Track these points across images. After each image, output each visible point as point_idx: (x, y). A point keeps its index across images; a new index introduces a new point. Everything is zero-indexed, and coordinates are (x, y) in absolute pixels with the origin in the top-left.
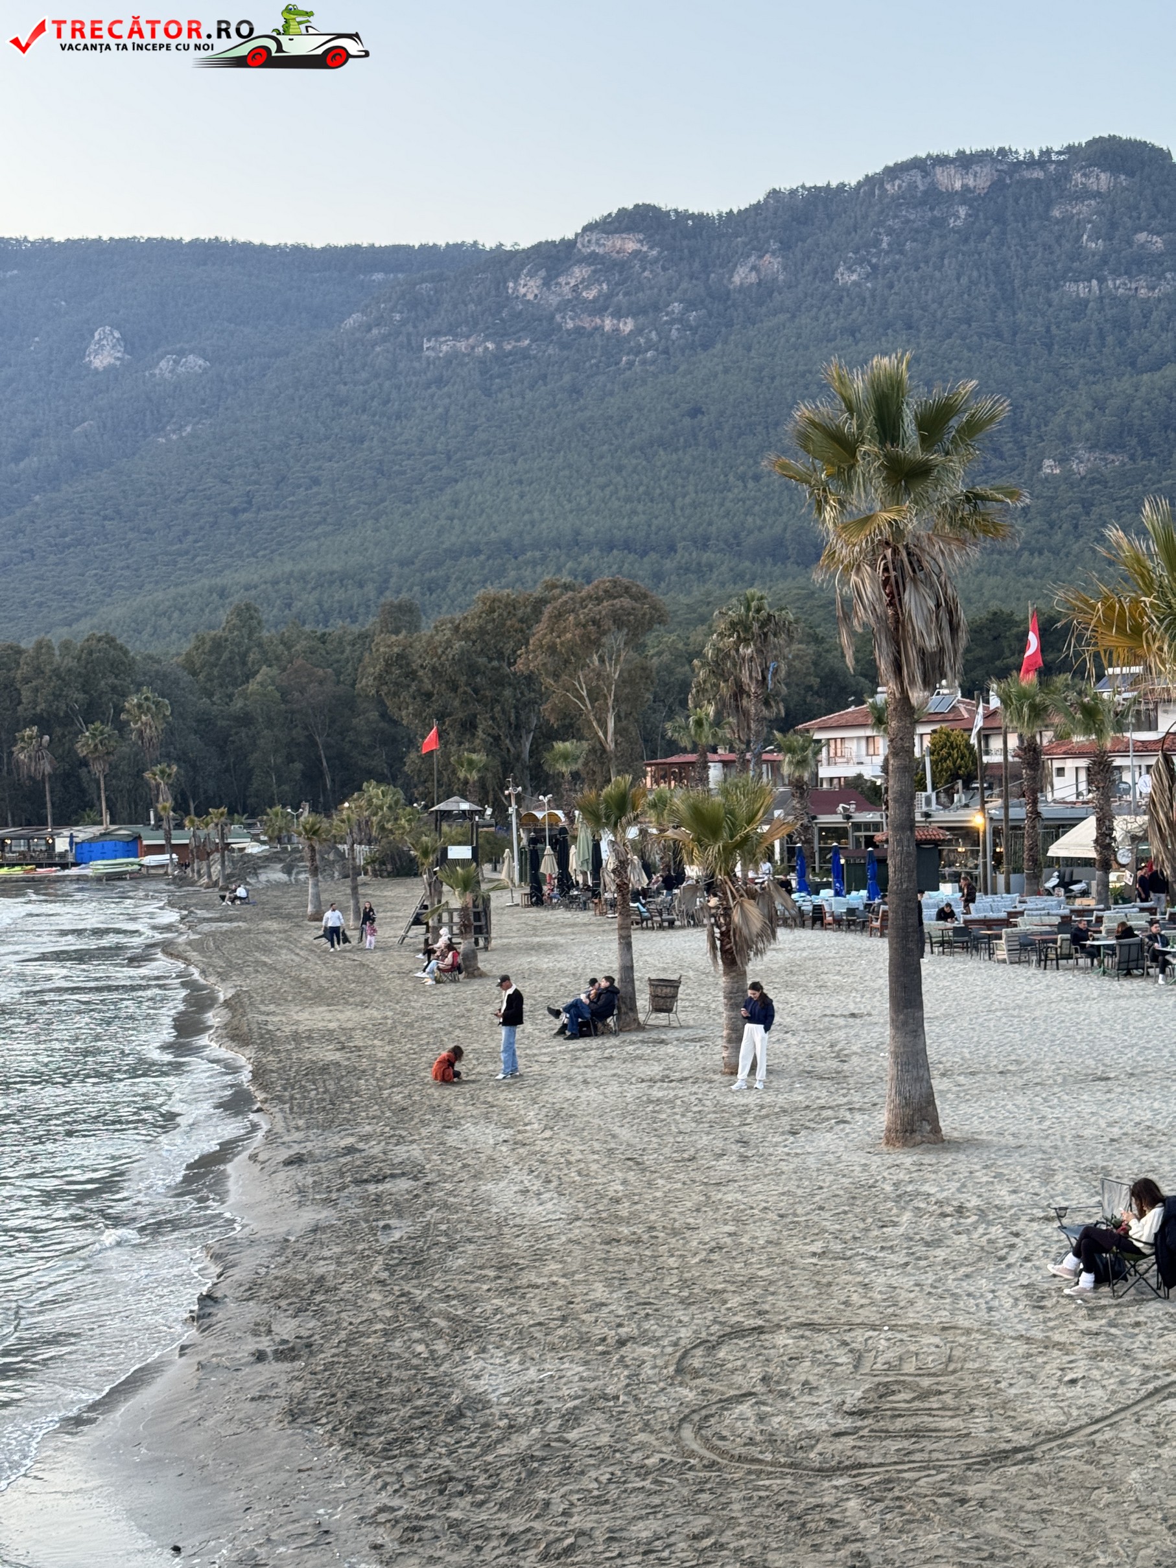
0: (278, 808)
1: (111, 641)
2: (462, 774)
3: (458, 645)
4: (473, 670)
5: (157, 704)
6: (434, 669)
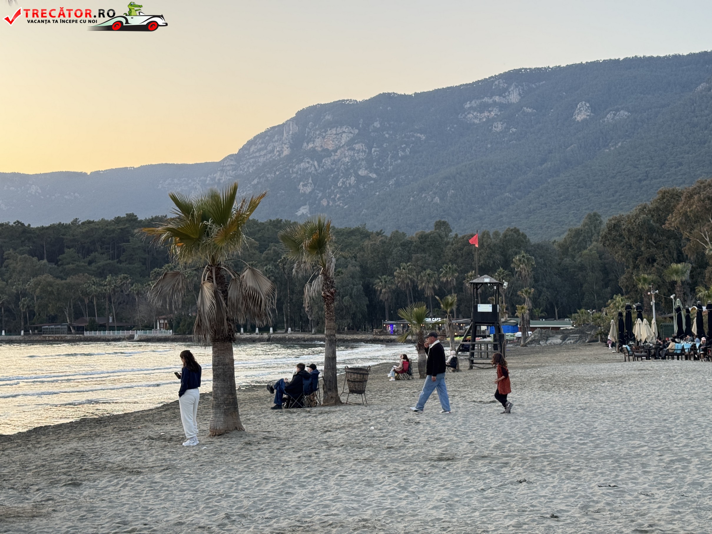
0: (583, 310)
5: (528, 259)
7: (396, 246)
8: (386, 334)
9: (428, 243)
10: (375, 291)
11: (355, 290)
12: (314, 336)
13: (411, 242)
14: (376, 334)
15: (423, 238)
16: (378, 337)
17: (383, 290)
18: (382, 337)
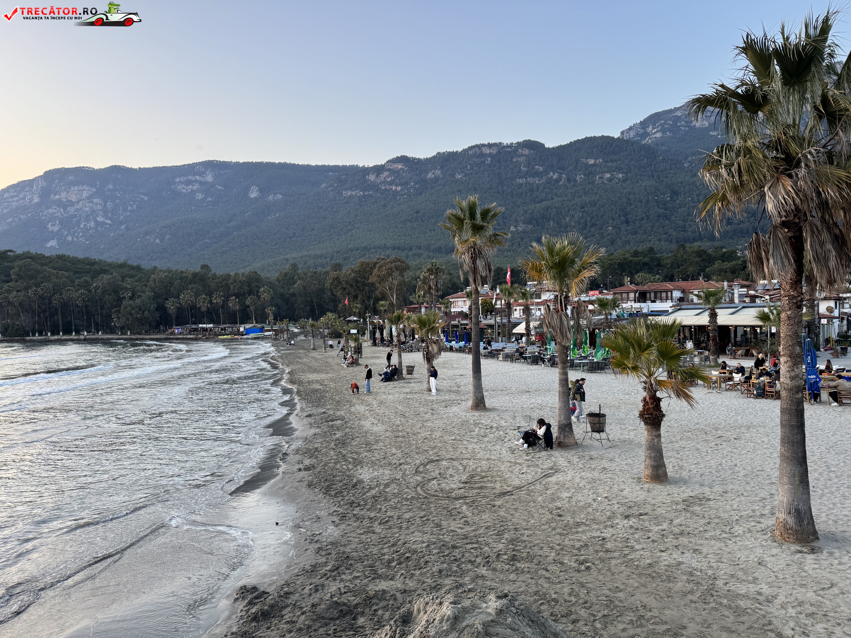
0: (303, 319)
1: (256, 273)
2: (354, 310)
3: (353, 275)
4: (357, 282)
5: (269, 290)
6: (346, 281)
7: (176, 280)
8: (175, 334)
9: (198, 278)
10: (166, 308)
11: (152, 307)
12: (121, 337)
13: (187, 277)
14: (168, 335)
15: (195, 275)
16: (169, 337)
17: (172, 307)
18: (172, 337)
